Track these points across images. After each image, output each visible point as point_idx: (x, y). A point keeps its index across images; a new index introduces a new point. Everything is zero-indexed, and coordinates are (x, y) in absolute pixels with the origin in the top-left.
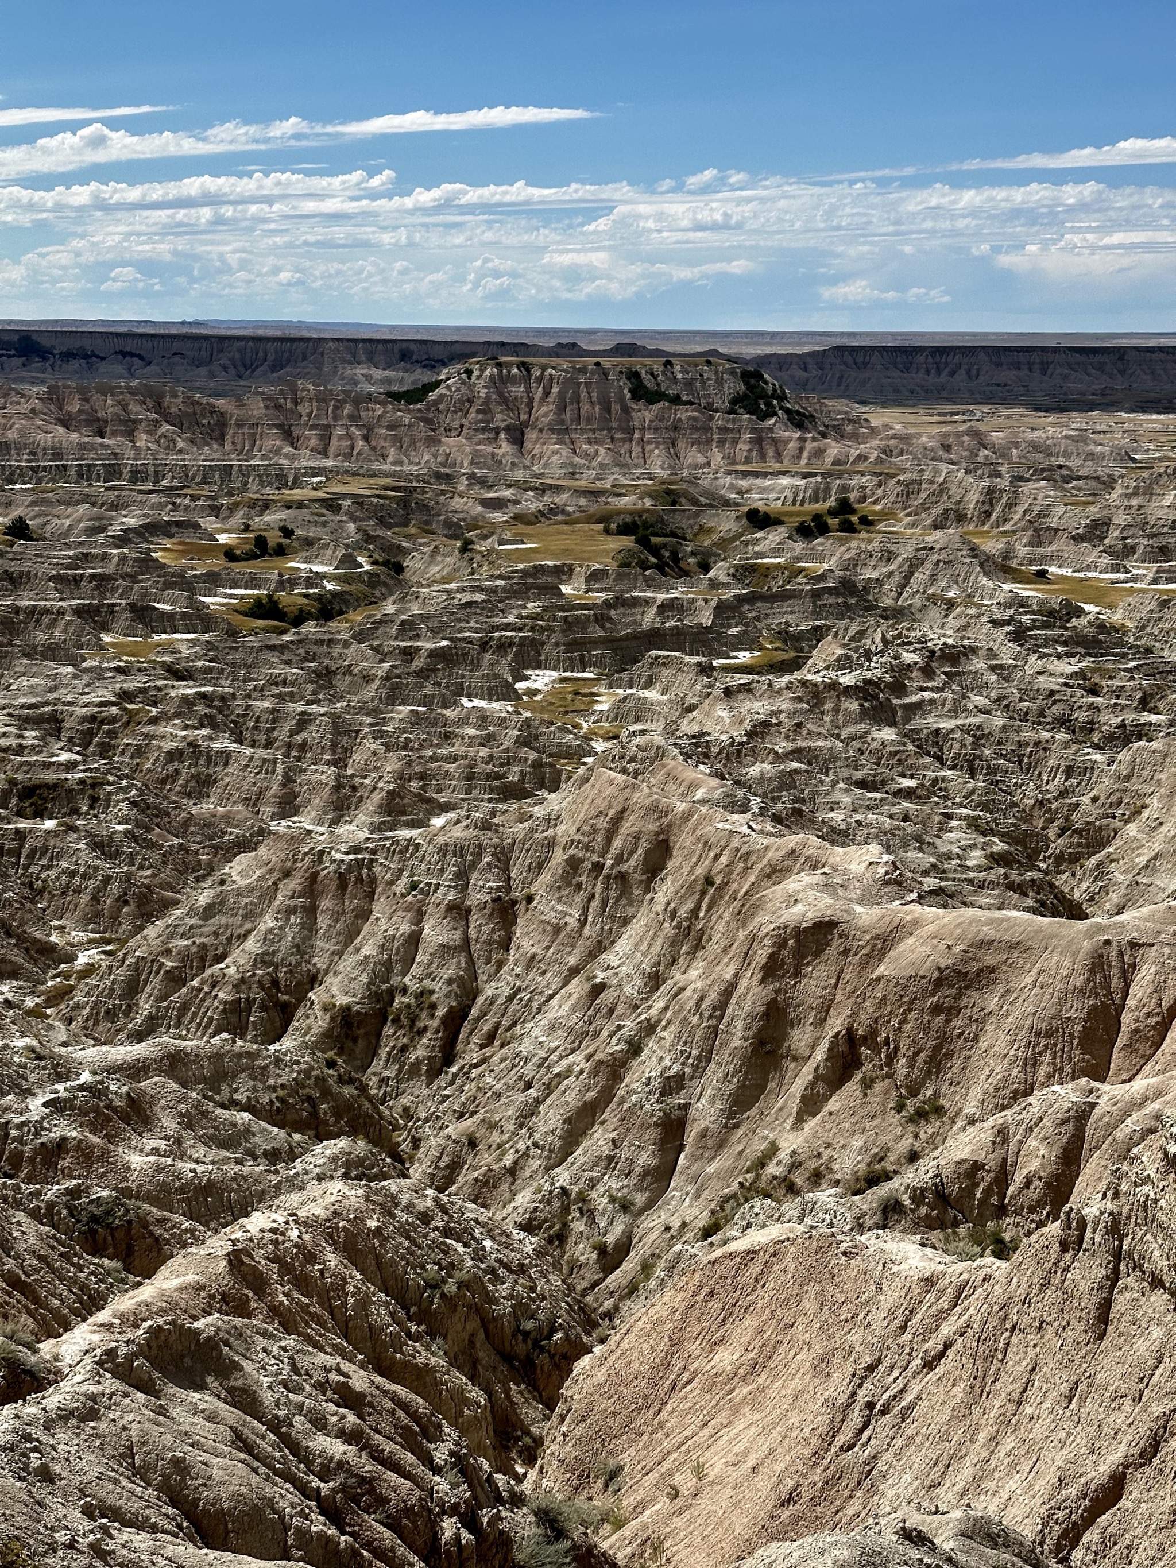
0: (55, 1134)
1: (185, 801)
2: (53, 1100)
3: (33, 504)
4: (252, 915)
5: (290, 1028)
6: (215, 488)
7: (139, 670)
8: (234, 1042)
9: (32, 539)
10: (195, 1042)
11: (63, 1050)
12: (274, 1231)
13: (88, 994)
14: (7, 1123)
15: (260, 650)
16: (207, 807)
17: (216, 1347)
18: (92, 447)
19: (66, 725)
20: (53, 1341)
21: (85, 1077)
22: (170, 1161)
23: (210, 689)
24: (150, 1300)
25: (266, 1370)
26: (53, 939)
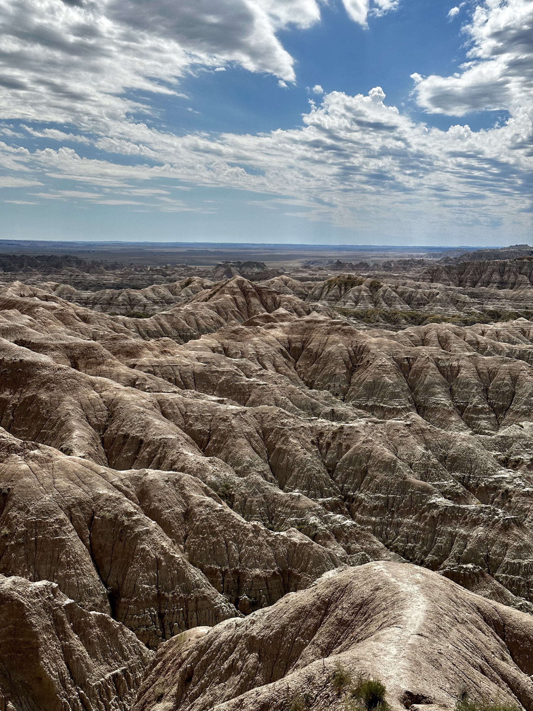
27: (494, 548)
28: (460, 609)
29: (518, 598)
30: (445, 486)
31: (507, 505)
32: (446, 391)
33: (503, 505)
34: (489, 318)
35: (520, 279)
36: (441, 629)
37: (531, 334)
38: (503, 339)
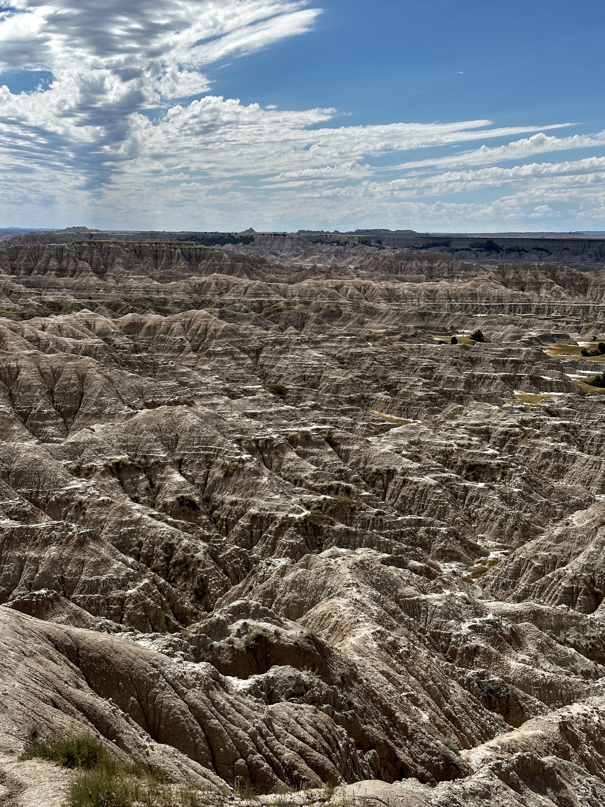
0: (474, 643)
1: (550, 479)
2: (473, 626)
3: (486, 324)
4: (582, 543)
5: (600, 607)
6: (580, 318)
7: (532, 410)
8: (569, 610)
9: (483, 341)
10: (547, 607)
11: (480, 601)
12: (585, 715)
13: (494, 574)
14: (451, 634)
15: (597, 403)
16: (561, 484)
17: (553, 773)
18: (517, 296)
19: (493, 435)
20: (467, 751)
21: (490, 617)
22: (531, 668)
23: (568, 422)
24: (517, 739)
25: (579, 791)
26: (479, 543)
27: (69, 567)
28: (27, 641)
29: (97, 618)
30: (11, 505)
31: (81, 518)
32: (4, 396)
33: (77, 518)
34: (49, 311)
35: (80, 265)
36: (5, 667)
37: (96, 327)
38: (66, 334)
